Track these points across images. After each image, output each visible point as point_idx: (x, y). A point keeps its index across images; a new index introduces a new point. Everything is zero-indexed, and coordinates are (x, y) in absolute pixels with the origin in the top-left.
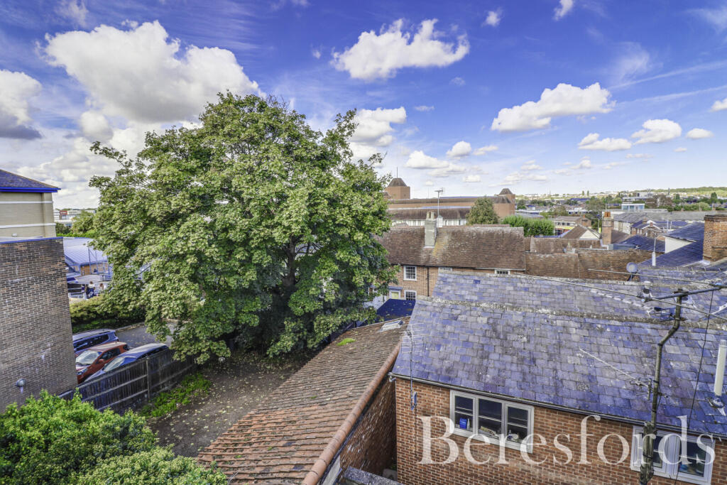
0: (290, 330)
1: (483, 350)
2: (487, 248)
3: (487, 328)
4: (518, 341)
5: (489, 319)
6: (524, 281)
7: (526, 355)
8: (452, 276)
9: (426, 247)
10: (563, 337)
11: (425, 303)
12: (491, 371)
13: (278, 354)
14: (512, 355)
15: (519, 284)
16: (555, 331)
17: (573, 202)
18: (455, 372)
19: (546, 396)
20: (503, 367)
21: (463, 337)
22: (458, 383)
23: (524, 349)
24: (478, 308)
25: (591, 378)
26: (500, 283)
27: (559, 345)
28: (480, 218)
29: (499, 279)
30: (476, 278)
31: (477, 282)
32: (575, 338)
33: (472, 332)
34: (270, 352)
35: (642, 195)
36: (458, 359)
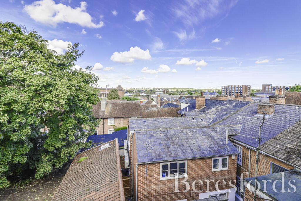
0: (46, 161)
1: (167, 145)
2: (128, 109)
3: (164, 137)
4: (176, 140)
5: (164, 134)
6: (160, 119)
7: (180, 144)
8: (135, 120)
9: (102, 110)
10: (187, 135)
11: (139, 131)
12: (172, 152)
13: (43, 175)
14: (176, 145)
15: (159, 121)
16: (185, 134)
17: (140, 91)
18: (161, 156)
19: (191, 156)
20: (175, 150)
21: (158, 142)
22: (164, 160)
23: (179, 142)
24: (159, 131)
25: (199, 147)
26: (153, 121)
27: (187, 138)
28: (113, 97)
29: (152, 120)
30: (144, 120)
31: (145, 122)
32: (190, 135)
33: (161, 139)
34: (37, 176)
35: (161, 90)
36: (160, 151)
